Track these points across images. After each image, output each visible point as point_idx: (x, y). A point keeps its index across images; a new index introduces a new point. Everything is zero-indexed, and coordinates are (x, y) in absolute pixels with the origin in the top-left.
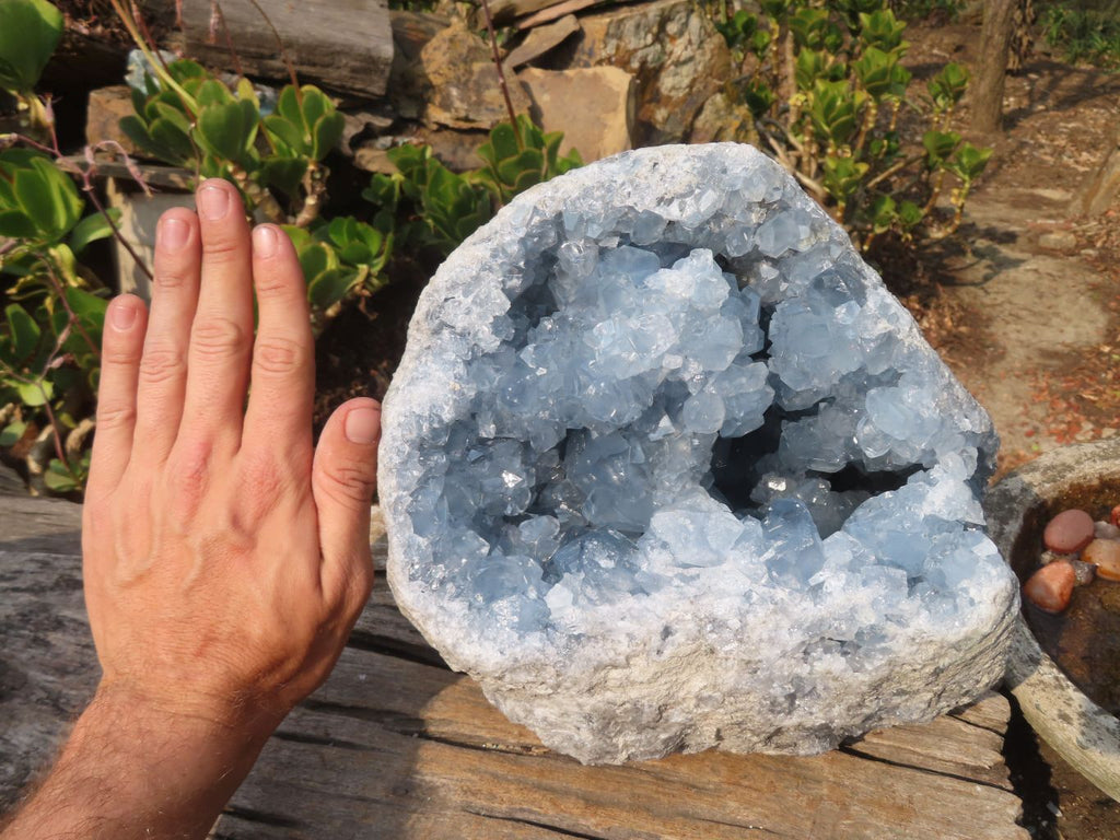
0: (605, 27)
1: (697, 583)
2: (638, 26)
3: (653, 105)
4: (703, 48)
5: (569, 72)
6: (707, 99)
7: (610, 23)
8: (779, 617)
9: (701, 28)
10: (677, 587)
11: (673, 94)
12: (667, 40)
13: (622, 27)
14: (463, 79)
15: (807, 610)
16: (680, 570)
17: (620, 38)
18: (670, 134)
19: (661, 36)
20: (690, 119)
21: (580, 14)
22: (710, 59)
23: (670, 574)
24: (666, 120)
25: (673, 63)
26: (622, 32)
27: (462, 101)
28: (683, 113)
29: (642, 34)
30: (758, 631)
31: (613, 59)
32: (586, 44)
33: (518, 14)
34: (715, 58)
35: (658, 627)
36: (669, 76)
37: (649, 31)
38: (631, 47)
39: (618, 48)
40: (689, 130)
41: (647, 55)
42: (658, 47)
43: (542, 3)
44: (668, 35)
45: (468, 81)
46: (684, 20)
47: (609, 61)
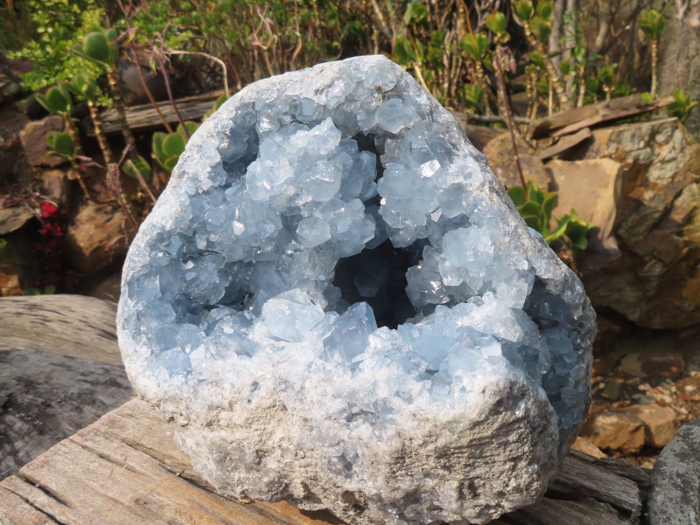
0: (608, 135)
1: (283, 352)
2: (633, 136)
3: (642, 189)
4: (684, 152)
5: (578, 162)
6: (685, 187)
7: (613, 133)
8: (326, 385)
9: (682, 139)
10: (268, 353)
11: (659, 182)
12: (656, 146)
13: (621, 136)
14: (506, 164)
15: (345, 381)
16: (273, 342)
17: (619, 143)
18: (654, 208)
19: (652, 143)
20: (671, 199)
21: (593, 127)
22: (689, 160)
23: (265, 343)
24: (652, 199)
25: (659, 161)
26: (621, 139)
27: (503, 176)
28: (665, 194)
29: (636, 141)
30: (312, 395)
31: (613, 156)
32: (595, 146)
33: (552, 127)
34: (693, 160)
35: (249, 381)
36: (656, 170)
37: (642, 139)
38: (628, 149)
39: (617, 149)
40: (669, 207)
41: (639, 155)
42: (648, 150)
43: (568, 121)
44: (657, 143)
45: (509, 165)
46: (669, 133)
47: (610, 156)
